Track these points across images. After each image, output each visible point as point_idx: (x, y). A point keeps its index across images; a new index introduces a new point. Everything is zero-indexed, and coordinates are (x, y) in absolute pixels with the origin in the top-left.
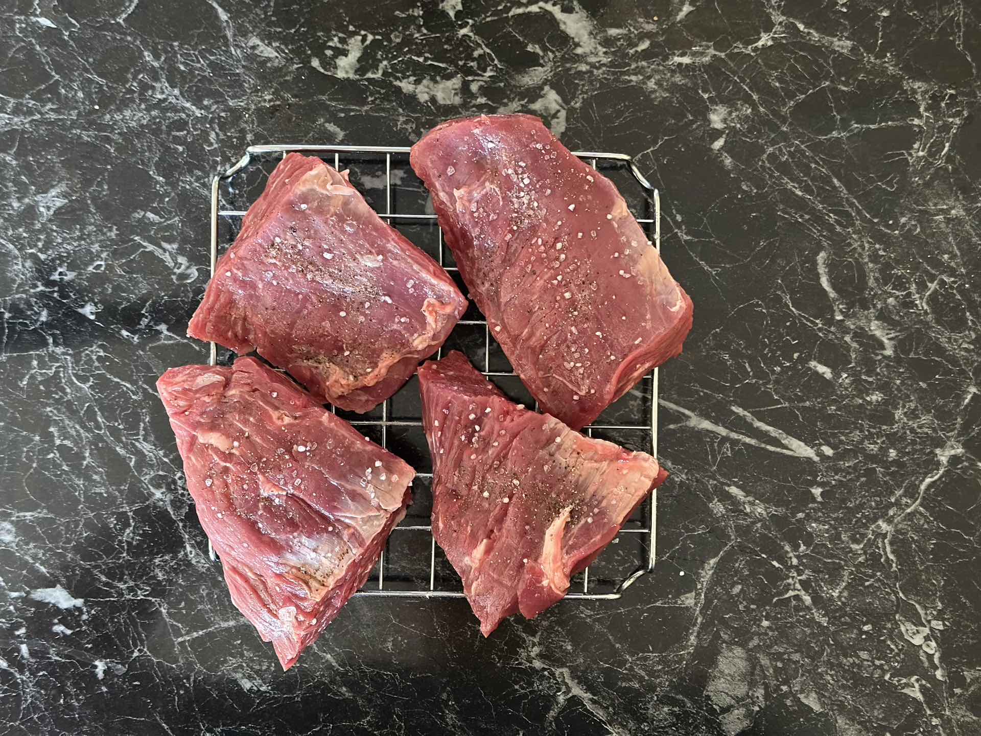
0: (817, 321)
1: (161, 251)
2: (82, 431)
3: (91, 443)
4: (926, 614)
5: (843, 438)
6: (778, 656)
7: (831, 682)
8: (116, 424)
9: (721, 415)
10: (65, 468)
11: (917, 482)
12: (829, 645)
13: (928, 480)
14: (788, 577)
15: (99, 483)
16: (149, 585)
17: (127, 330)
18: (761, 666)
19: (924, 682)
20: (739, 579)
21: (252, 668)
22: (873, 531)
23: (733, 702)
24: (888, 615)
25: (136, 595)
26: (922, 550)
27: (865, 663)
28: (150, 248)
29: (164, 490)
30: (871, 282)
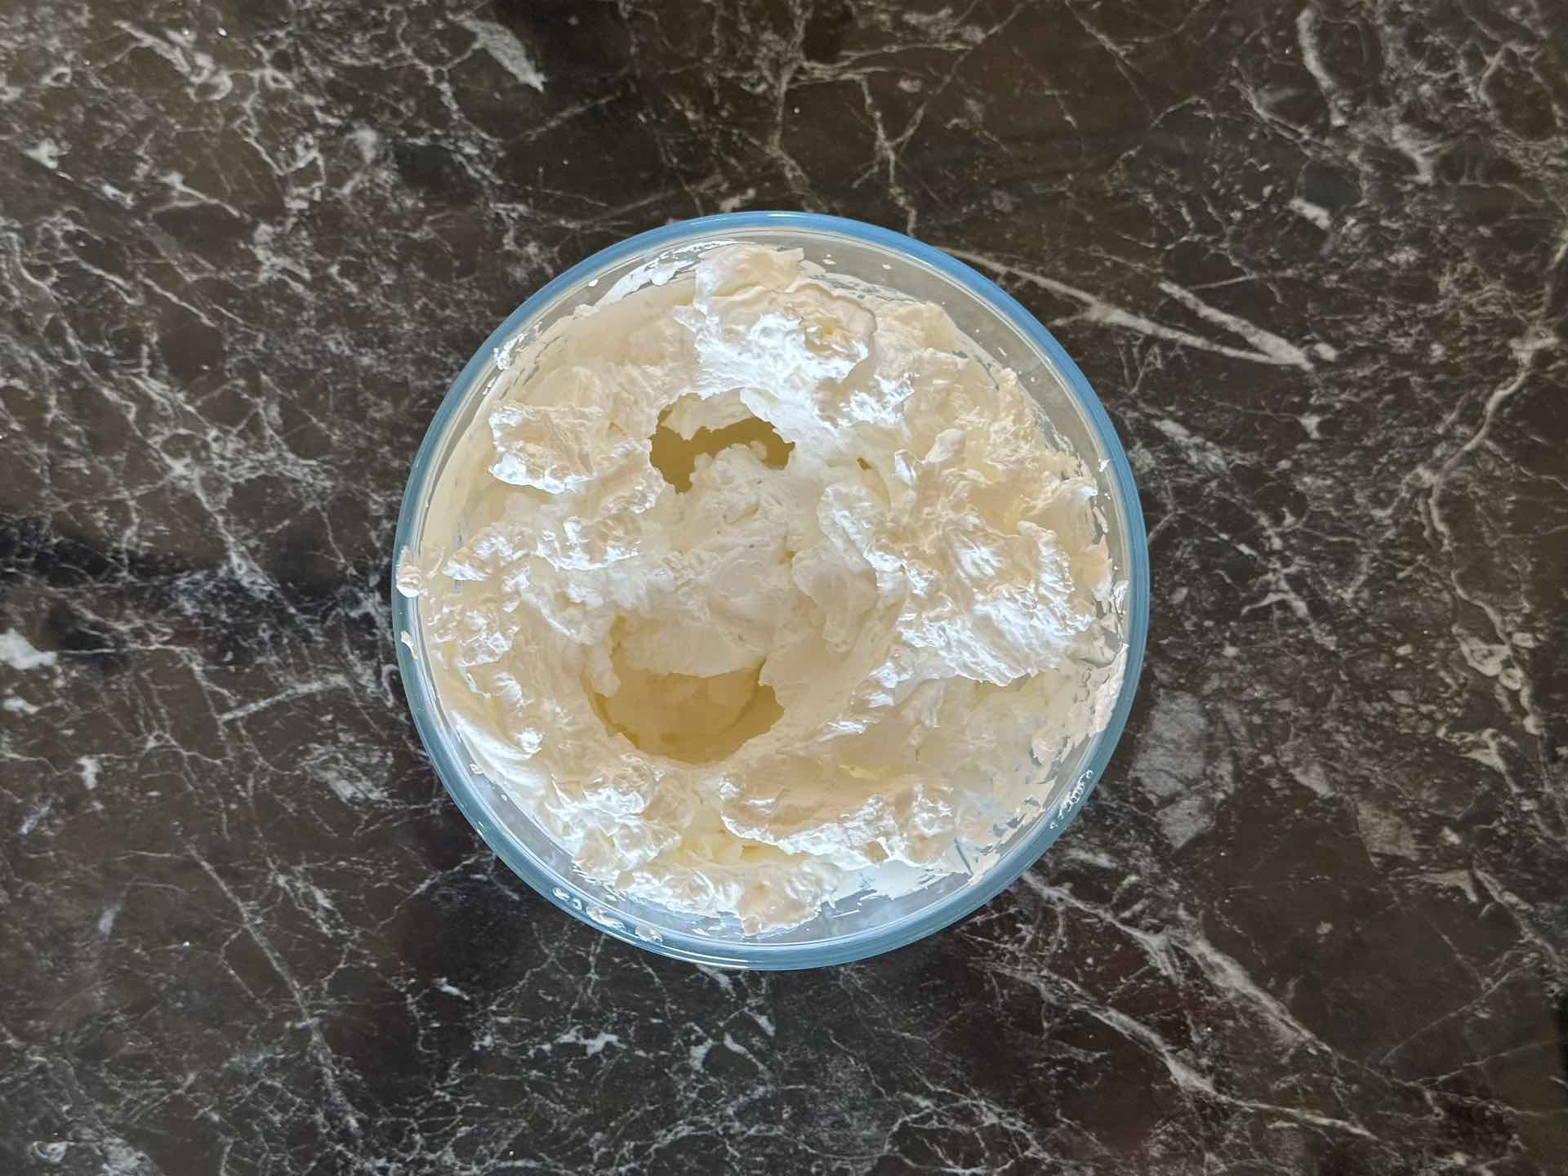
0: (1302, 130)
1: (165, 46)
2: (42, 363)
3: (58, 382)
4: (1504, 622)
5: (1352, 329)
6: (1256, 705)
7: (1347, 745)
8: (101, 349)
9: (1142, 299)
10: (15, 426)
11: (1480, 399)
12: (1341, 683)
13: (1499, 394)
14: (1266, 571)
15: (75, 451)
16: (170, 625)
17: (114, 185)
18: (1226, 724)
19: (1504, 739)
20: (1183, 577)
21: (354, 763)
22: (1409, 486)
23: (1180, 787)
24: (1440, 628)
25: (146, 642)
26: (1495, 514)
27: (1404, 710)
28: (148, 40)
29: (188, 460)
30: (1391, 59)
